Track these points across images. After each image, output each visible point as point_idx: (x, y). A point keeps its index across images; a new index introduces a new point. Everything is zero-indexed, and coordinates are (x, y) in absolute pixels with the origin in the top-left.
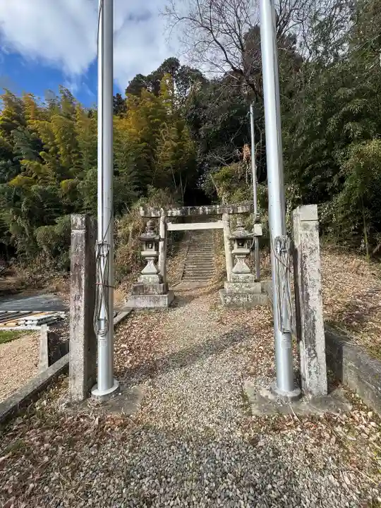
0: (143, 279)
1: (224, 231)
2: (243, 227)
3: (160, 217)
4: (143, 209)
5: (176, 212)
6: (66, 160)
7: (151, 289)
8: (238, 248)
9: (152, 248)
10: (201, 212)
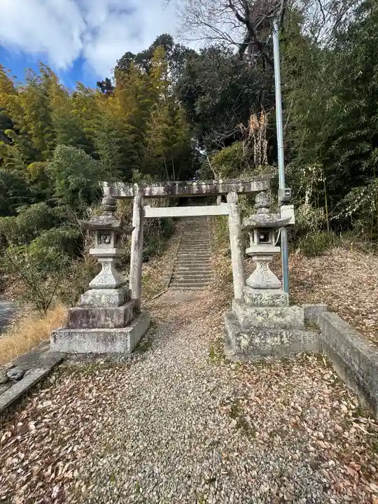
0: (90, 298)
1: (230, 218)
2: (266, 207)
3: (133, 197)
4: (108, 185)
5: (158, 190)
6: (39, 141)
7: (103, 318)
8: (259, 243)
9: (109, 243)
10: (195, 190)
